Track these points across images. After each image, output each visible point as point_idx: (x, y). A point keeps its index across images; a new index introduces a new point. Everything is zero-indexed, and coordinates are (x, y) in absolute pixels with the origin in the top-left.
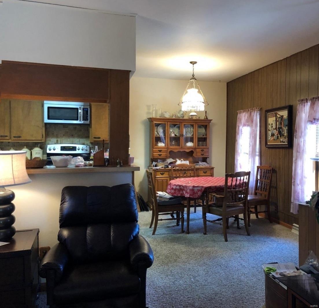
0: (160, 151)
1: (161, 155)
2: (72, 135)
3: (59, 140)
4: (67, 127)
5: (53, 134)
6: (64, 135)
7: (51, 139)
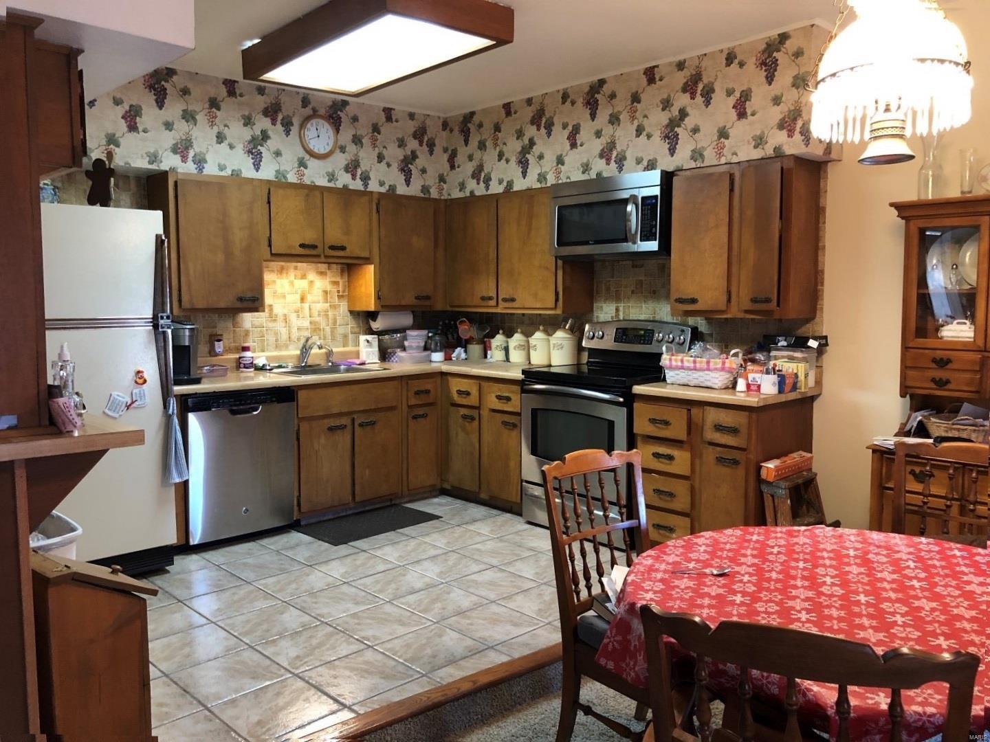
0: (942, 363)
1: (948, 382)
2: (654, 292)
3: (621, 309)
4: (642, 266)
5: (608, 289)
6: (633, 292)
7: (604, 305)
